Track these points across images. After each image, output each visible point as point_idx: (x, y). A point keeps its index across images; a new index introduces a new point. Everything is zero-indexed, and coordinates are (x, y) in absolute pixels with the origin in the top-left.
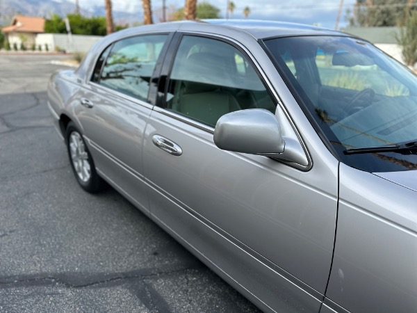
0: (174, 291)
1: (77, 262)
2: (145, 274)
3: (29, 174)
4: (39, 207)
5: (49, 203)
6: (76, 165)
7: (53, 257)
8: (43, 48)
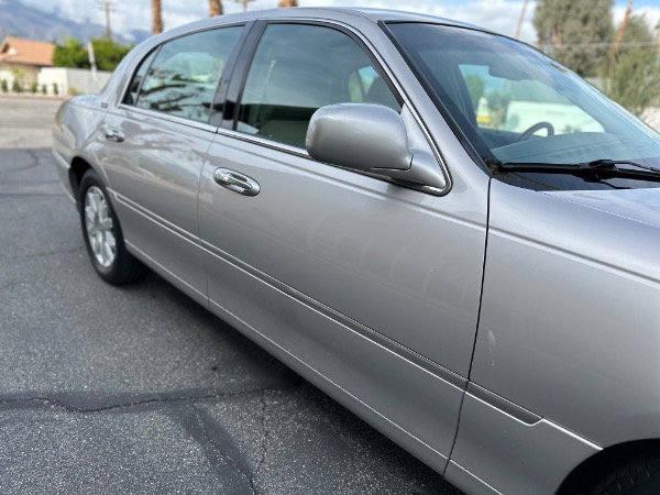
0: (241, 418)
1: (88, 377)
2: (196, 396)
3: (16, 257)
4: (29, 302)
5: (46, 297)
6: (93, 241)
7: (48, 370)
8: (50, 89)
